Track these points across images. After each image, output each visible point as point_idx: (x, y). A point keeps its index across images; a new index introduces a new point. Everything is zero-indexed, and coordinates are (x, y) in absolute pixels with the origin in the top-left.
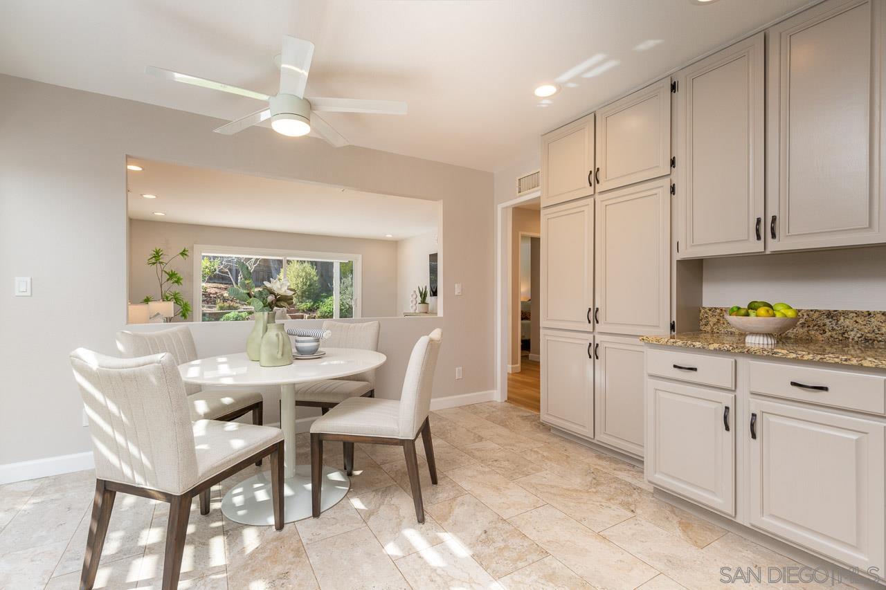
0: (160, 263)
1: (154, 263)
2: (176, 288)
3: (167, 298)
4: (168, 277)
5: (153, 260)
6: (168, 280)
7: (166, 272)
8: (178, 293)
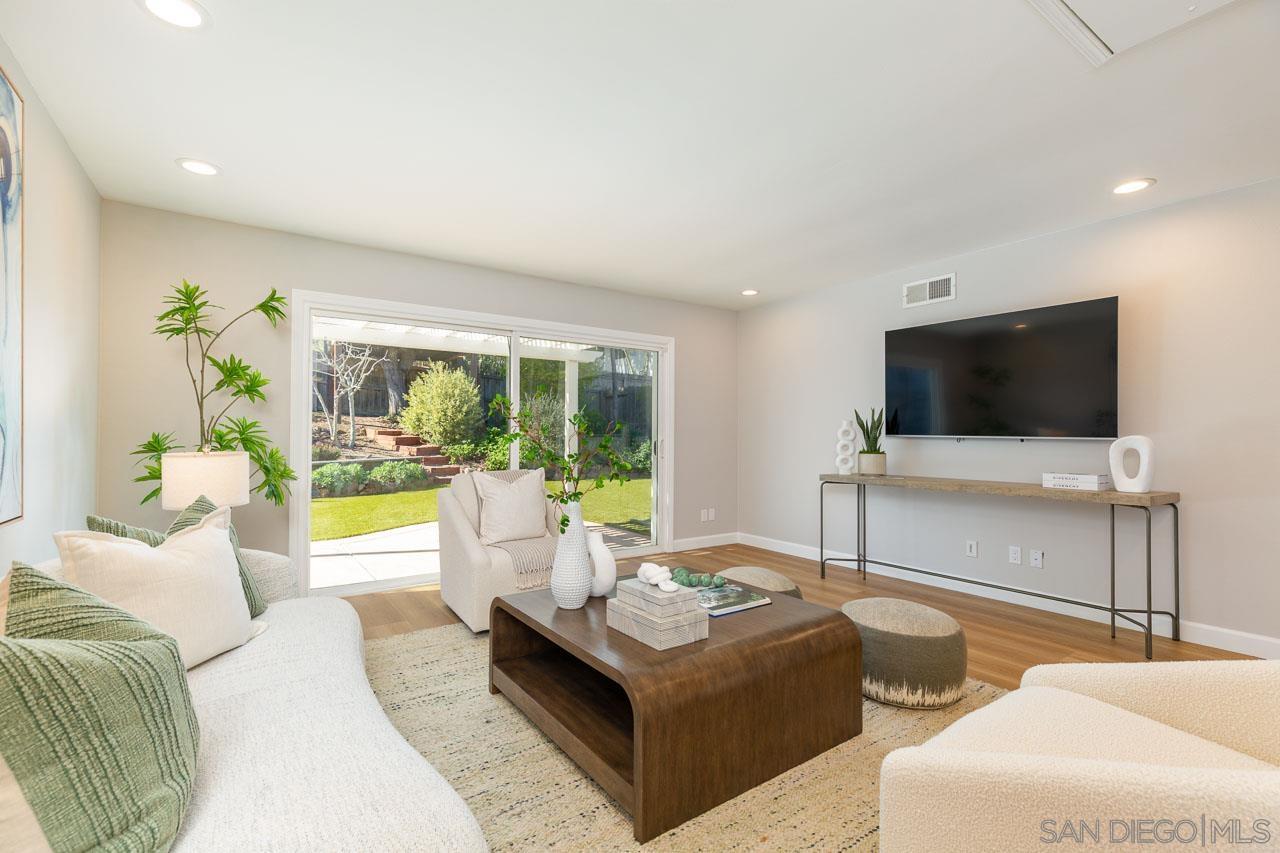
0: (198, 330)
1: (178, 331)
2: (241, 409)
3: (220, 438)
4: (222, 377)
5: (178, 321)
6: (220, 385)
7: (215, 363)
8: (253, 425)
